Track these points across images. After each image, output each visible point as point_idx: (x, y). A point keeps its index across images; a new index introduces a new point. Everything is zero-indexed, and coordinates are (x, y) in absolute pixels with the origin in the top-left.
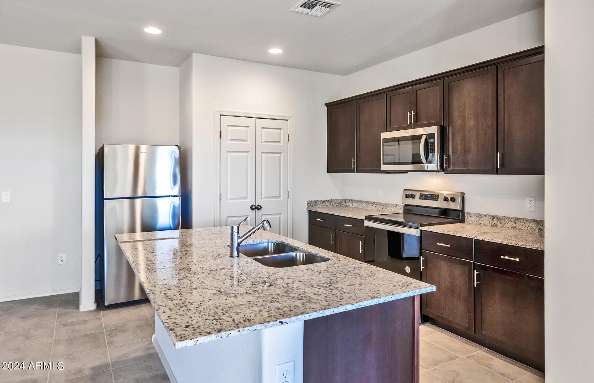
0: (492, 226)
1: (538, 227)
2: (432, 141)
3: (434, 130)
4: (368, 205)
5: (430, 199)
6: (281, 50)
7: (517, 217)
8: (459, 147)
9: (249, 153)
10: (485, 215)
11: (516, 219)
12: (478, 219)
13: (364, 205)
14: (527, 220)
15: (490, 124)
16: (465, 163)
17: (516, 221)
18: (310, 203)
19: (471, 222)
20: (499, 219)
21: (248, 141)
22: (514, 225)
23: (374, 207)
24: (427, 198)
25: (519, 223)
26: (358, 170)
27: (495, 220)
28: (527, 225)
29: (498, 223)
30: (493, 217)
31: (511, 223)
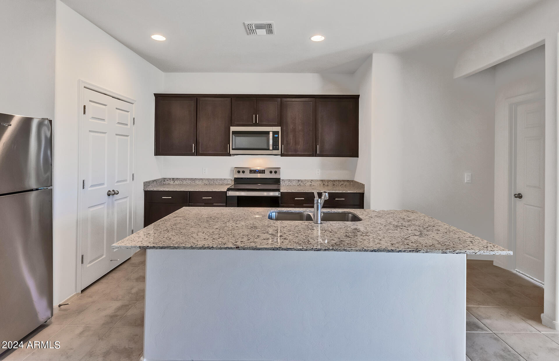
0: (298, 186)
1: (323, 184)
2: (276, 136)
3: (278, 129)
4: (194, 182)
5: (258, 173)
6: (165, 38)
7: (312, 179)
8: (292, 141)
9: (106, 134)
10: (294, 180)
11: (312, 180)
12: (290, 182)
13: (189, 182)
14: (317, 180)
15: (311, 130)
16: (296, 151)
17: (312, 181)
18: (146, 184)
19: (285, 185)
20: (302, 181)
21: (105, 121)
22: (311, 184)
23: (200, 182)
24: (256, 173)
25: (313, 182)
26: (197, 154)
27: (300, 182)
28: (317, 183)
29: (302, 183)
30: (299, 180)
31: (309, 183)
